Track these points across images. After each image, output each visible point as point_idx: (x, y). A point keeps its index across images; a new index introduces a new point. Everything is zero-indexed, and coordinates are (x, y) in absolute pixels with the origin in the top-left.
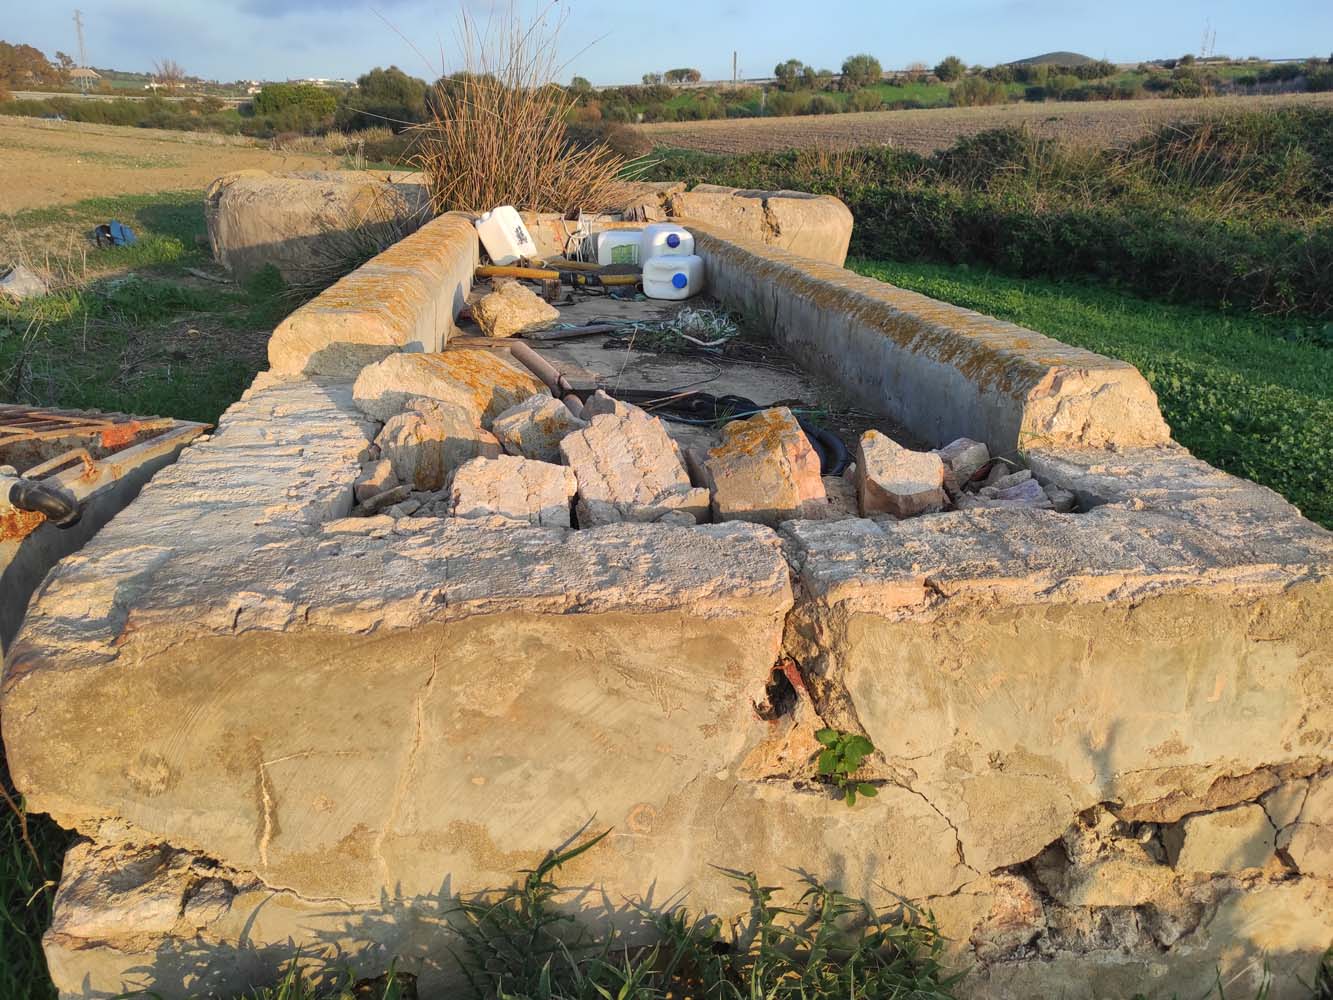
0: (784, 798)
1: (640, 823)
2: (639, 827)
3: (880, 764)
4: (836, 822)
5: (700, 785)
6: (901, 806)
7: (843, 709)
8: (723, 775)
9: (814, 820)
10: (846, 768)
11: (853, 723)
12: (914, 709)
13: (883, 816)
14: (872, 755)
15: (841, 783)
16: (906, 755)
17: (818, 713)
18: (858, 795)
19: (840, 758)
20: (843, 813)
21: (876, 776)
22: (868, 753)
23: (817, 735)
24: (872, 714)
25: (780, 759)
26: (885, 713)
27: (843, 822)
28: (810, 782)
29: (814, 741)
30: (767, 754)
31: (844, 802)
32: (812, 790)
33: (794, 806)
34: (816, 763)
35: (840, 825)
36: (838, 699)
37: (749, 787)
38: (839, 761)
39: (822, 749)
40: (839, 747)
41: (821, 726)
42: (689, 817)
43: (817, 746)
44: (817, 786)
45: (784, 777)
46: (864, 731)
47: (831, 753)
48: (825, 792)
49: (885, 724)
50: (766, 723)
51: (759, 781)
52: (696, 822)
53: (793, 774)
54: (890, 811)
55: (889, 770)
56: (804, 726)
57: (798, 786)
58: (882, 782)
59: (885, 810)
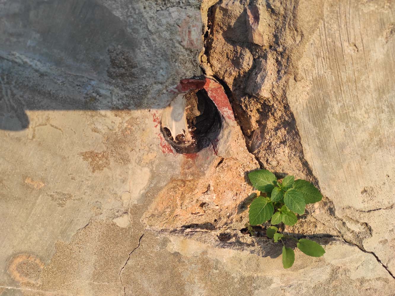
0: (205, 253)
1: (27, 275)
2: (26, 280)
3: (327, 217)
4: (269, 282)
5: (95, 233)
6: (348, 266)
7: (283, 142)
8: (123, 222)
9: (243, 278)
10: (283, 220)
11: (296, 163)
12: (380, 144)
13: (325, 276)
14: (317, 205)
15: (276, 237)
16: (361, 206)
17: (251, 150)
18: (297, 252)
19: (277, 206)
20: (278, 272)
21: (320, 230)
22: (314, 202)
23: (248, 177)
24: (323, 148)
25: (202, 205)
26: (342, 147)
27: (277, 283)
28: (240, 234)
29: (244, 183)
30: (183, 198)
31: (279, 260)
32: (241, 244)
33: (217, 262)
34: (247, 212)
35: (273, 286)
36: (277, 129)
37: (160, 237)
38: (276, 211)
39: (255, 195)
40: (276, 192)
41: (254, 166)
42: (88, 271)
43: (248, 191)
44: (248, 239)
45: (209, 227)
46: (309, 172)
47: (266, 200)
48: (257, 247)
49: (339, 165)
50: (181, 157)
51: (174, 231)
52: (97, 276)
53: (220, 224)
54: (335, 272)
55: (337, 224)
56: (231, 163)
57: (224, 238)
58: (327, 238)
59: (329, 270)
